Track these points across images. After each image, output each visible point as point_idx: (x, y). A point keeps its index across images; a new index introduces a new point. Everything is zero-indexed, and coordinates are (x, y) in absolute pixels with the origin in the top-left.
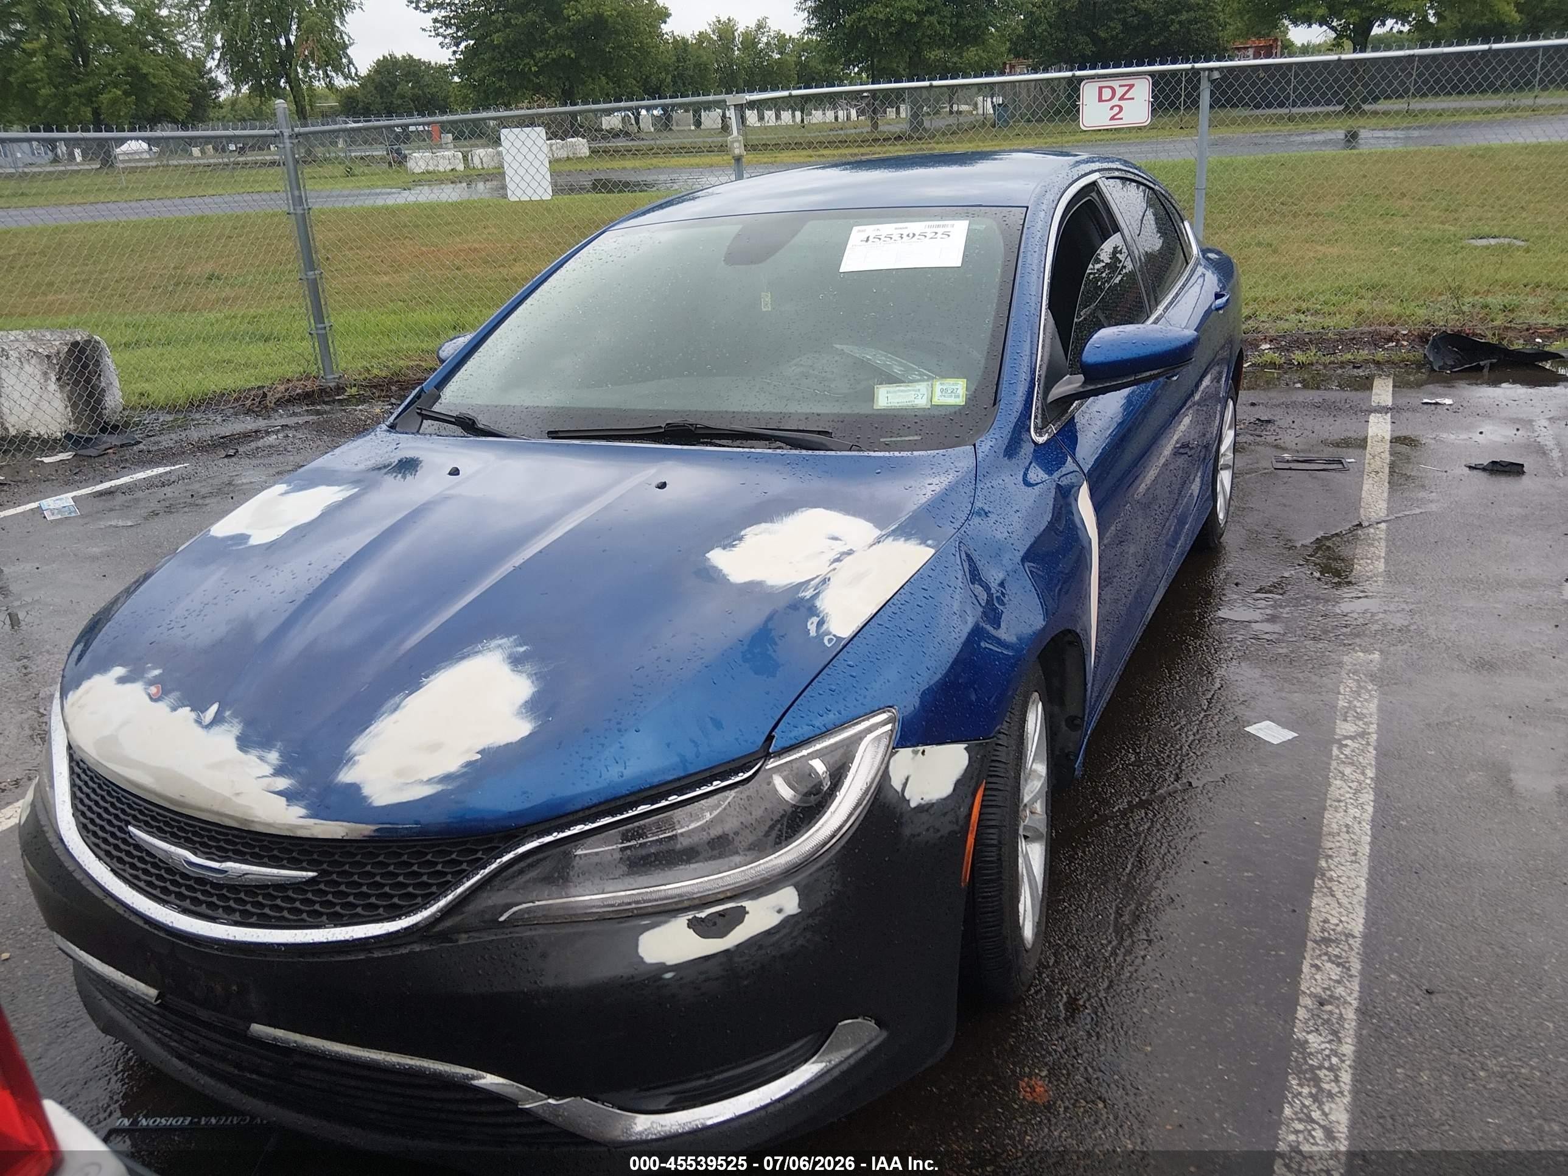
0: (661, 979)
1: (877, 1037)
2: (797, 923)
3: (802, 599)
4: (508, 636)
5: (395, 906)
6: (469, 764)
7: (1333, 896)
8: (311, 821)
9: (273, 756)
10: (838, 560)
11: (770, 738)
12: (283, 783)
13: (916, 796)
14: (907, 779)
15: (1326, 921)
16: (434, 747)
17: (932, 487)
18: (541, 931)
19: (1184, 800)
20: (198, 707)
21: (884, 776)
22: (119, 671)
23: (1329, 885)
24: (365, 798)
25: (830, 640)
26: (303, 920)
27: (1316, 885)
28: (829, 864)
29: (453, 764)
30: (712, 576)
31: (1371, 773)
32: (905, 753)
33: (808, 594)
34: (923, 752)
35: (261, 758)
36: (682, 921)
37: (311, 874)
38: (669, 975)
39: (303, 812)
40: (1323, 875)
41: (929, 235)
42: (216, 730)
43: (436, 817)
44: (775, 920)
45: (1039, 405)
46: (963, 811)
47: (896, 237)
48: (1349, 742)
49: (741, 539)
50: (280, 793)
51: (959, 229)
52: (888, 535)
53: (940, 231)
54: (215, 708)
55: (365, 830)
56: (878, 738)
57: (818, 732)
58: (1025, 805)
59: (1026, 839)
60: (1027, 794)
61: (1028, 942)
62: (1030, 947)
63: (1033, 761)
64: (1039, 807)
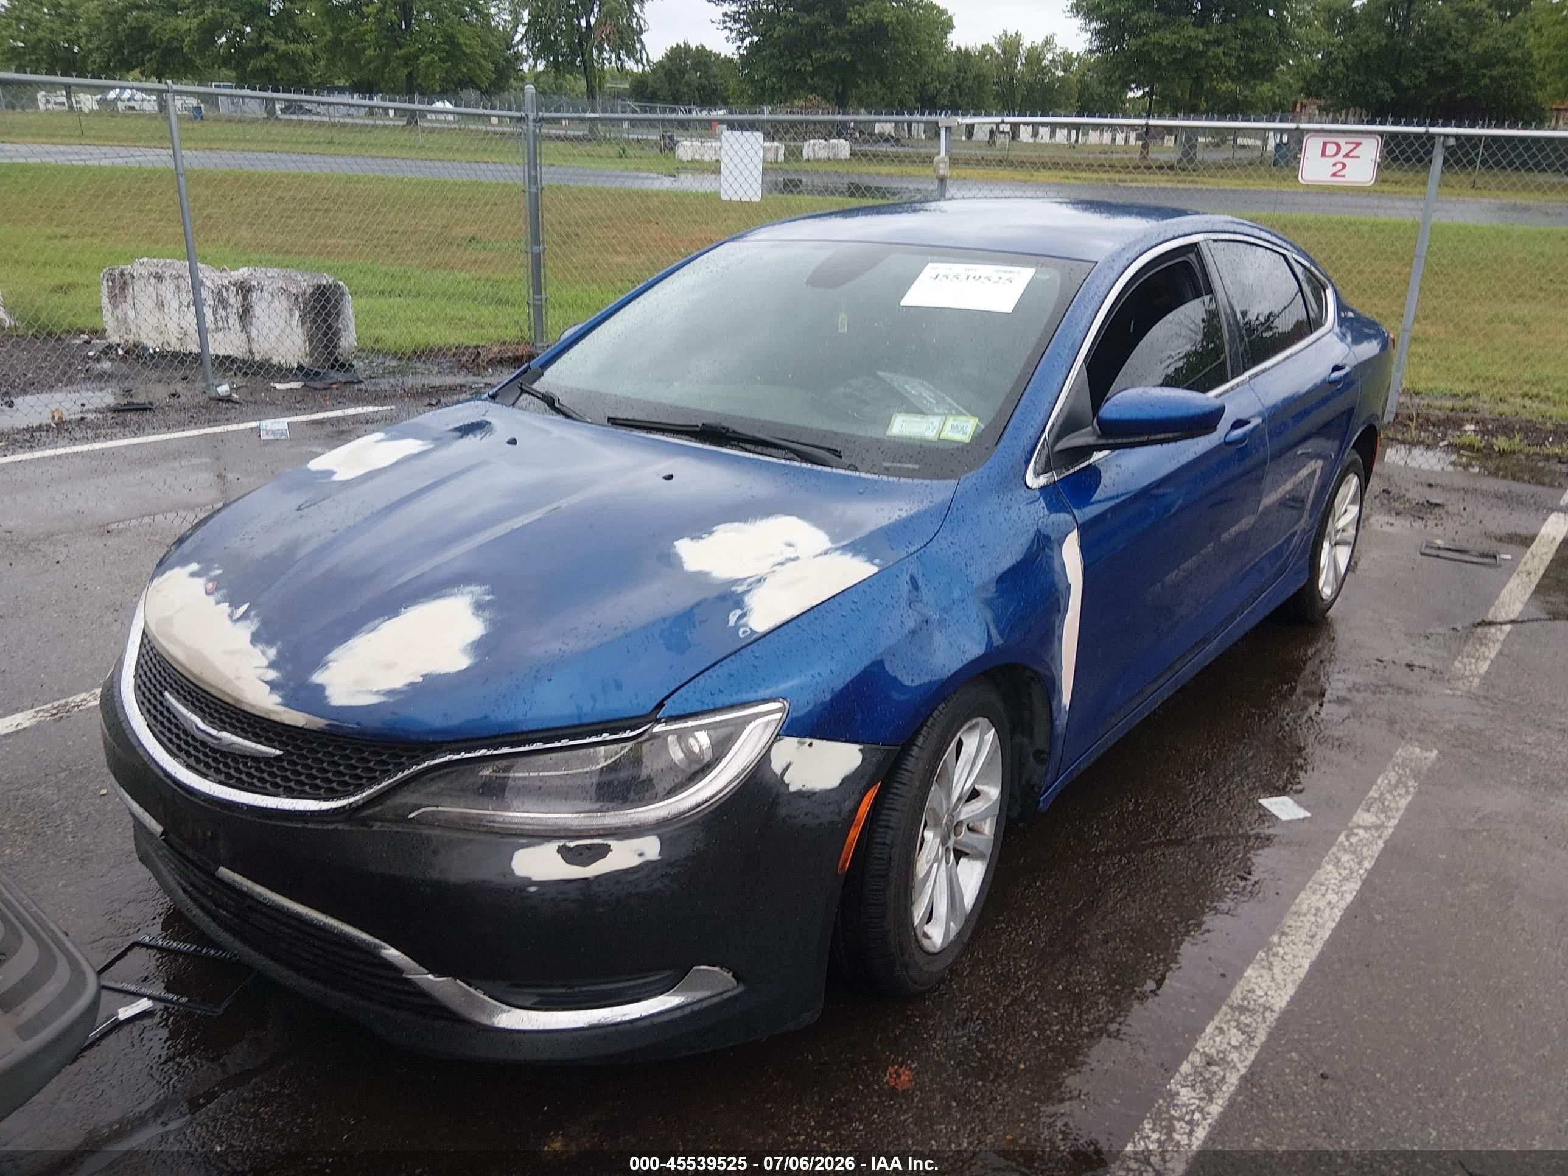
0: (525, 890)
1: (733, 989)
2: (654, 869)
3: (733, 593)
4: (482, 584)
5: (333, 790)
6: (412, 684)
7: (1270, 969)
8: (282, 709)
9: (272, 652)
10: (782, 564)
11: (660, 705)
12: (272, 675)
13: (795, 782)
14: (789, 765)
15: (1252, 991)
16: (390, 666)
17: (901, 513)
18: (438, 832)
19: (1163, 854)
20: (235, 605)
21: (765, 759)
22: (194, 567)
23: (1271, 959)
24: (326, 698)
25: (744, 632)
26: (266, 788)
27: (1258, 957)
28: (695, 823)
29: (399, 681)
30: (671, 560)
31: (1367, 865)
32: (790, 742)
33: (740, 589)
34: (810, 745)
35: (263, 652)
36: (554, 846)
37: (278, 752)
38: (532, 889)
39: (278, 700)
40: (1270, 949)
41: (993, 279)
42: (240, 624)
43: (372, 723)
44: (635, 861)
46: (848, 805)
47: (963, 277)
48: (1361, 832)
49: (710, 533)
50: (267, 682)
51: (1023, 276)
52: (836, 549)
53: (1006, 276)
54: (246, 606)
55: (320, 723)
56: (768, 723)
57: (706, 708)
58: (961, 822)
59: (959, 854)
60: (967, 812)
61: (935, 947)
62: (936, 951)
63: (975, 782)
64: (988, 828)
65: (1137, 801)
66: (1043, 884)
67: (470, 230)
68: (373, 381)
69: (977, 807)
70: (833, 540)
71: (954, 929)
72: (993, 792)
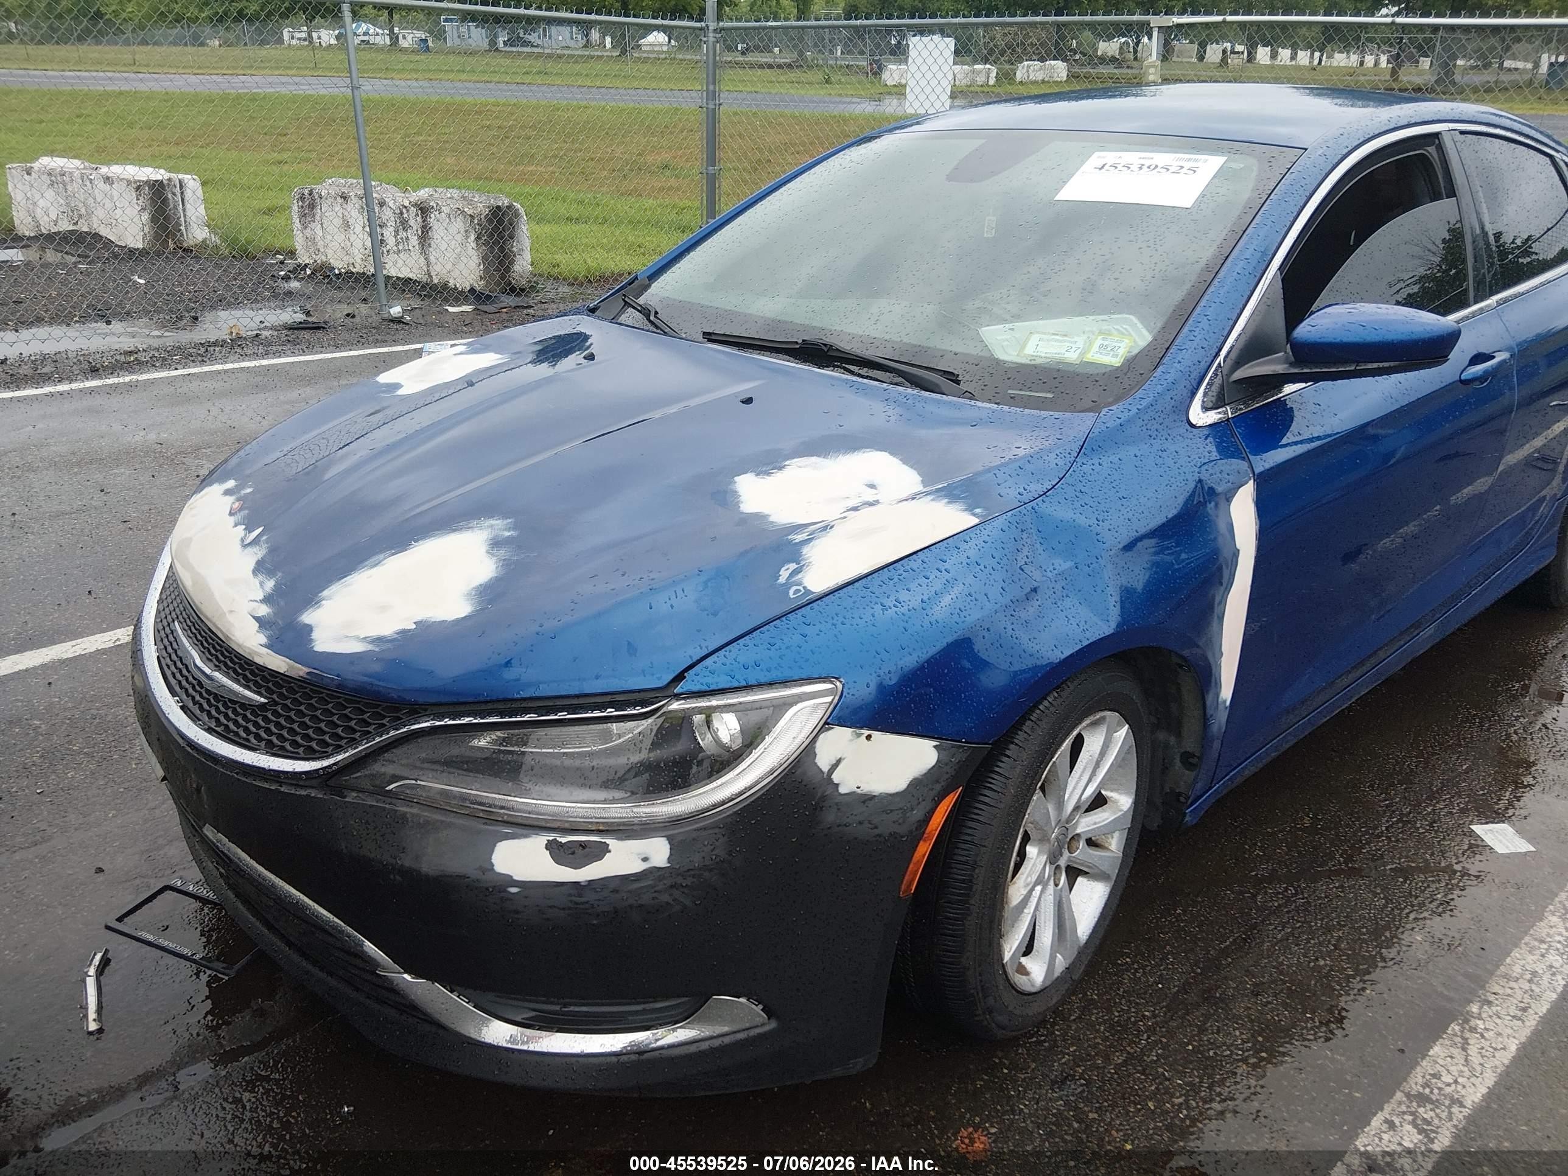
0: (506, 891)
1: (763, 1025)
2: (661, 879)
3: (790, 542)
4: (505, 517)
5: (310, 750)
6: (403, 632)
7: (1464, 1049)
8: (265, 650)
9: (270, 584)
10: (855, 509)
11: (680, 677)
12: (264, 610)
13: (847, 781)
14: (839, 761)
15: (1437, 1076)
16: (383, 608)
17: (1017, 451)
18: (415, 811)
19: (1342, 886)
20: (249, 529)
21: (808, 751)
22: (231, 484)
23: (1467, 1035)
24: (311, 641)
25: (798, 591)
26: (248, 740)
27: (1450, 1031)
28: (714, 826)
29: (388, 628)
30: (726, 498)
32: (846, 732)
33: (798, 538)
34: (869, 737)
35: (262, 584)
36: (540, 841)
37: (263, 700)
38: (514, 890)
39: (263, 639)
40: (1466, 1021)
41: (1172, 169)
42: (249, 550)
43: (353, 675)
44: (637, 867)
45: (1218, 381)
46: (917, 814)
47: (1135, 167)
49: (780, 468)
50: (257, 619)
51: (1209, 166)
52: (928, 494)
53: (1187, 165)
54: (261, 529)
55: (300, 670)
56: (814, 708)
57: (736, 684)
58: (1078, 835)
59: (1074, 873)
60: (1086, 824)
61: (1033, 986)
62: (1033, 990)
63: (1102, 784)
64: (1115, 844)
65: (1315, 815)
66: (1184, 911)
67: (666, 156)
68: (543, 305)
69: (1102, 817)
70: (925, 483)
71: (1061, 963)
72: (1123, 801)
